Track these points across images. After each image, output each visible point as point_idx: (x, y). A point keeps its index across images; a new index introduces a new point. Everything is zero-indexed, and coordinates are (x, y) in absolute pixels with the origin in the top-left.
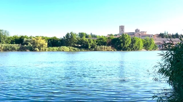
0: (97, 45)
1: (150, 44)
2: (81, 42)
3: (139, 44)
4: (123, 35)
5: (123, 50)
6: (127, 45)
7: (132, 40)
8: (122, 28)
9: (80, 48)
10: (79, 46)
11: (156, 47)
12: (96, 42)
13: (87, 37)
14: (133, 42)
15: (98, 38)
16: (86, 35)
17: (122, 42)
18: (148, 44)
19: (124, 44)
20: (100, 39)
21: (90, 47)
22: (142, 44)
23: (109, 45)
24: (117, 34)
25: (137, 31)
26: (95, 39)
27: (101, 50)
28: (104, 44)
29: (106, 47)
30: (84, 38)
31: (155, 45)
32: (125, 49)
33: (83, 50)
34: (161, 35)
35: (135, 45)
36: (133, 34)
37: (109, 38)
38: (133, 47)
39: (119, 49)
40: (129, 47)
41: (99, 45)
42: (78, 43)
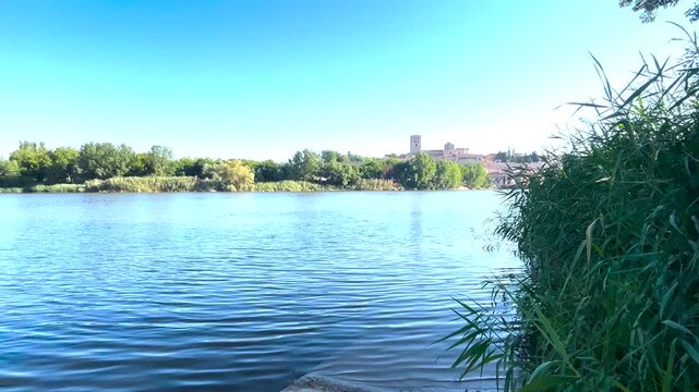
0: (363, 177)
1: (477, 176)
2: (326, 172)
3: (453, 176)
4: (419, 156)
5: (419, 189)
6: (426, 179)
7: (437, 166)
8: (416, 140)
9: (324, 183)
10: (323, 179)
11: (489, 182)
12: (361, 170)
13: (339, 160)
14: (441, 170)
15: (364, 162)
16: (338, 155)
17: (416, 172)
18: (471, 175)
19: (420, 176)
20: (368, 165)
21: (345, 183)
22: (459, 175)
23: (388, 177)
24: (405, 153)
25: (448, 146)
26: (358, 165)
27: (371, 189)
28: (378, 175)
29: (381, 181)
30: (335, 164)
31: (487, 179)
32: (422, 187)
33: (331, 188)
34: (501, 157)
35: (444, 177)
36: (440, 153)
37: (388, 162)
38: (439, 183)
39: (410, 186)
40: (432, 181)
41: (367, 178)
42: (319, 174)
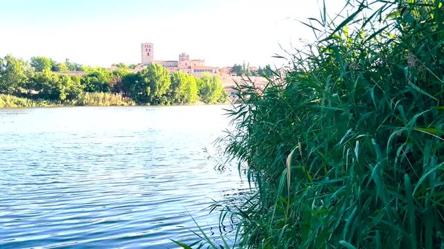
0: (85, 90)
1: (213, 89)
2: (38, 83)
3: (188, 90)
4: (151, 67)
5: (152, 104)
6: (160, 92)
7: (172, 78)
8: (147, 49)
9: (35, 98)
10: (34, 92)
11: (225, 96)
12: (82, 82)
13: (54, 69)
14: (175, 84)
15: (86, 73)
16: (52, 63)
17: (148, 85)
18: (207, 89)
19: (153, 90)
20: (92, 75)
21: (63, 97)
22: (194, 90)
23: (116, 90)
24: (136, 64)
25: (183, 57)
26: (79, 76)
27: (97, 102)
28: (103, 88)
29: (108, 95)
30: (48, 73)
31: (223, 92)
32: (156, 102)
33: (44, 102)
34: (237, 70)
35: (179, 91)
36: (174, 64)
37: (115, 73)
38: (173, 97)
39: (142, 100)
40: (167, 95)
41: (91, 91)
42: (28, 86)
